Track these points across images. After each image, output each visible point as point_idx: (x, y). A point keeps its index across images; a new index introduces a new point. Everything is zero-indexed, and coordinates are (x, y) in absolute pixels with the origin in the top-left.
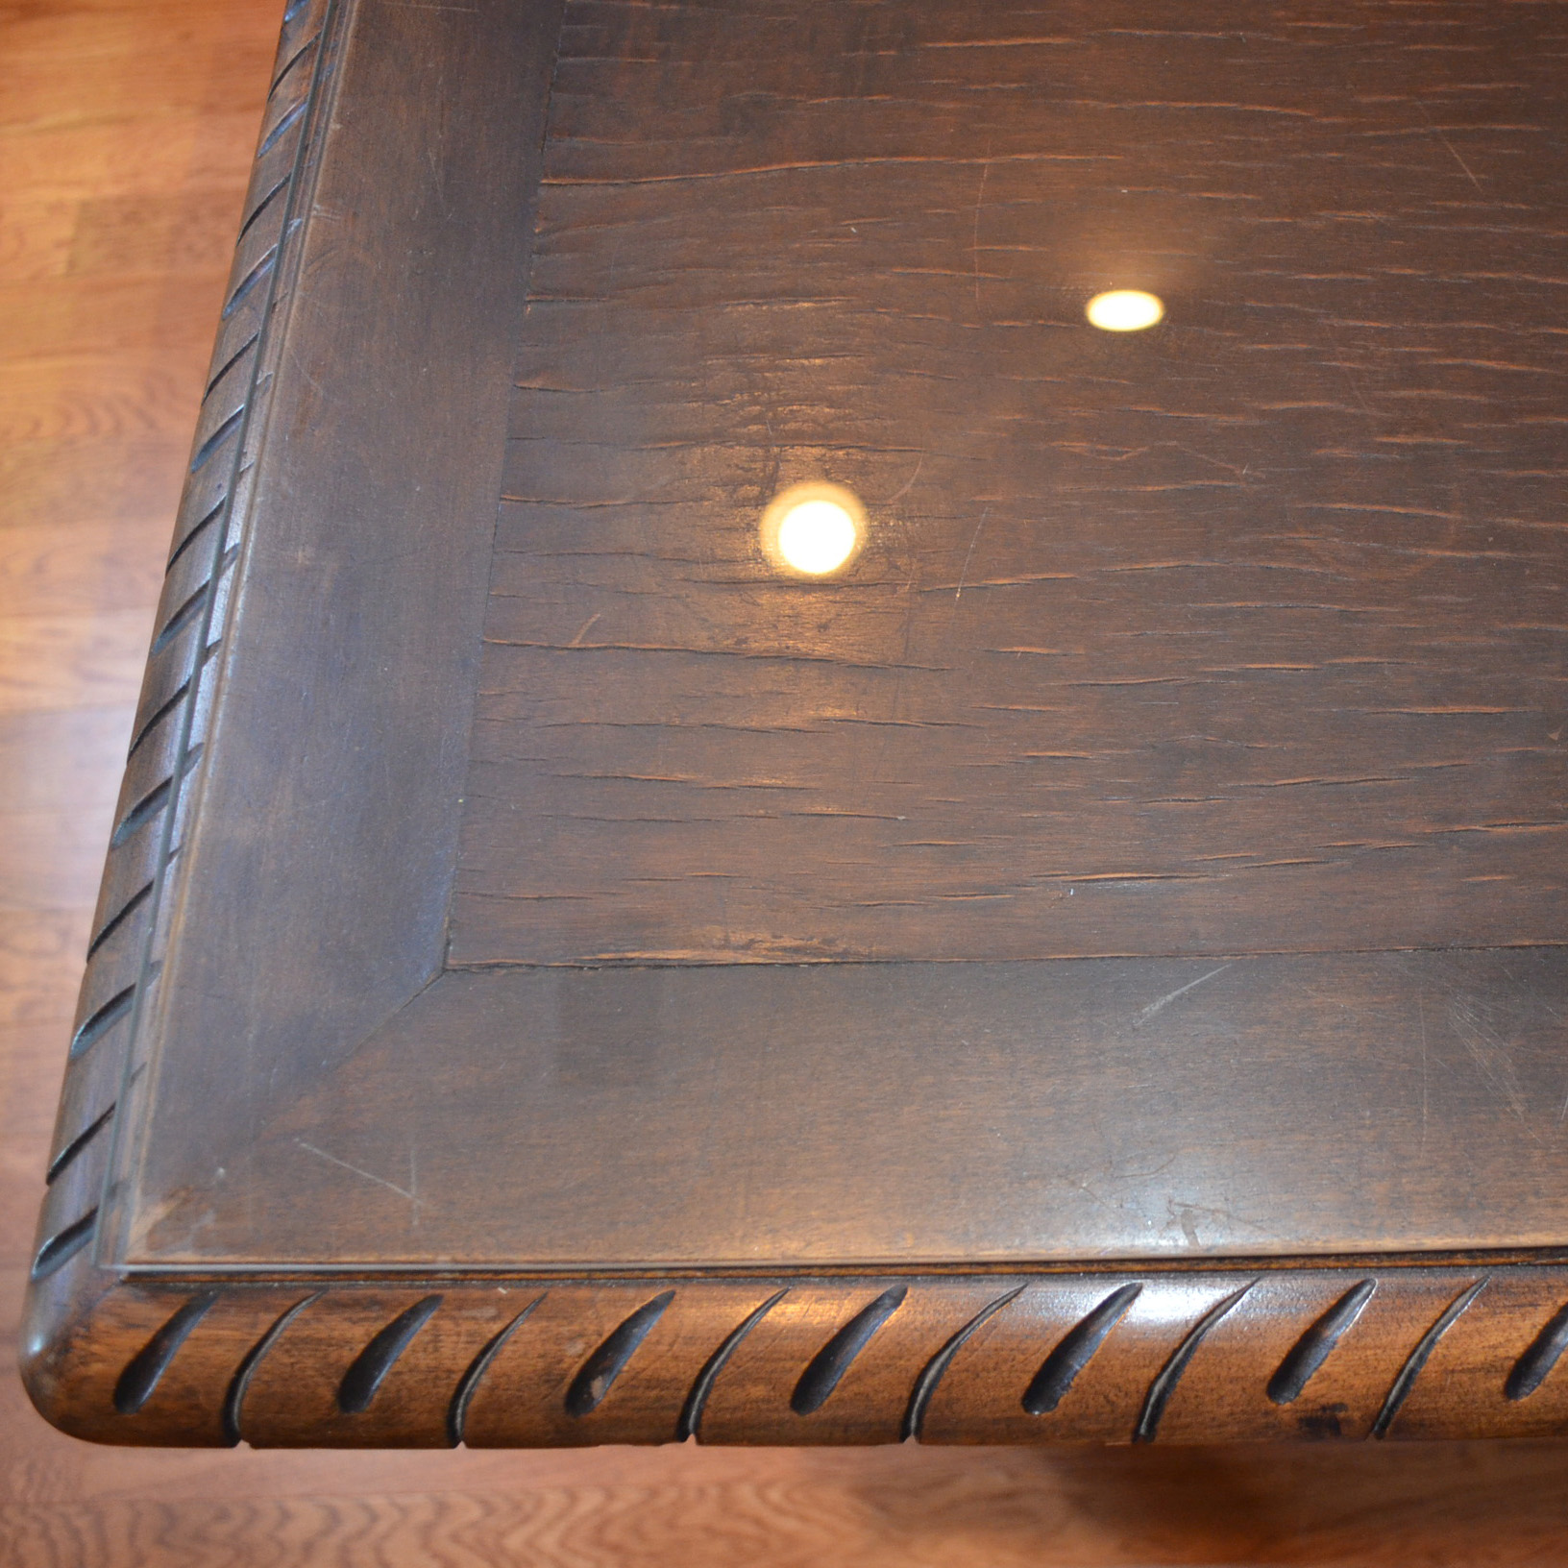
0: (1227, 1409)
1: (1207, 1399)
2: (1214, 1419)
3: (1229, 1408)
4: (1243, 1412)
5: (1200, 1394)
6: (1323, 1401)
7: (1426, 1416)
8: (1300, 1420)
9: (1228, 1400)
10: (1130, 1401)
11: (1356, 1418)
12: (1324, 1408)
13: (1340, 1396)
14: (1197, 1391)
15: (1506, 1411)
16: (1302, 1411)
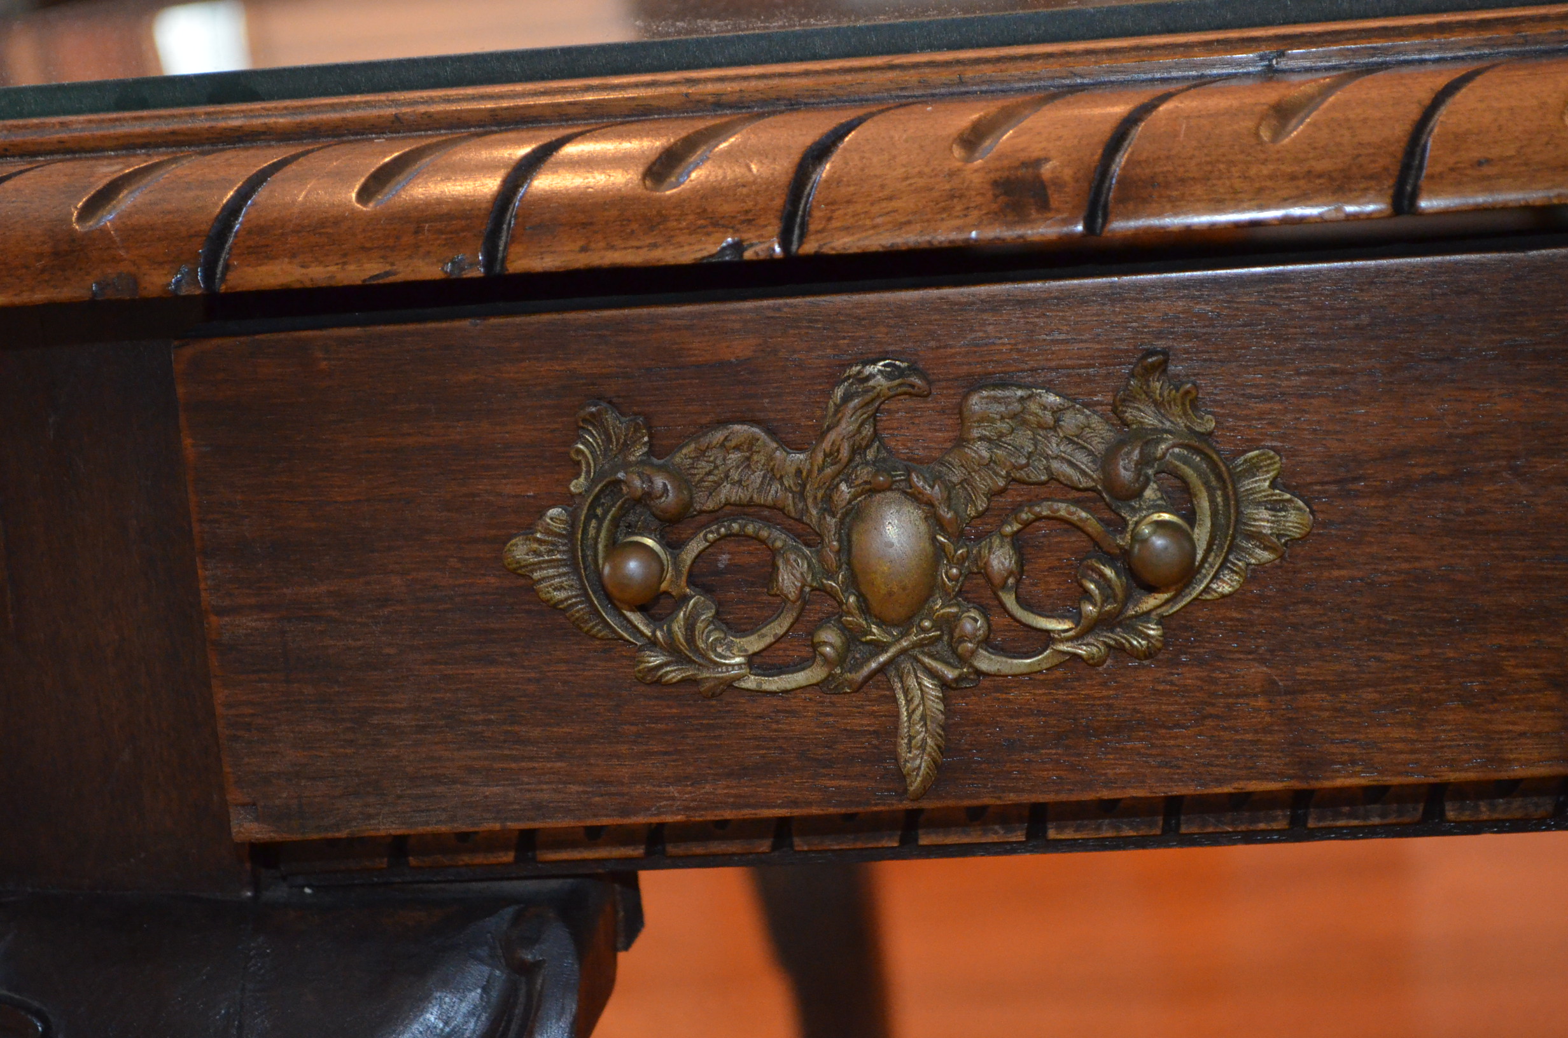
0: (901, 171)
1: (875, 160)
2: (882, 187)
3: (904, 170)
4: (921, 174)
5: (867, 155)
6: (1023, 156)
7: (1158, 169)
8: (995, 184)
9: (903, 159)
10: (778, 167)
11: (1067, 178)
12: (1024, 164)
13: (1044, 149)
14: (863, 152)
15: (1262, 156)
16: (997, 170)
